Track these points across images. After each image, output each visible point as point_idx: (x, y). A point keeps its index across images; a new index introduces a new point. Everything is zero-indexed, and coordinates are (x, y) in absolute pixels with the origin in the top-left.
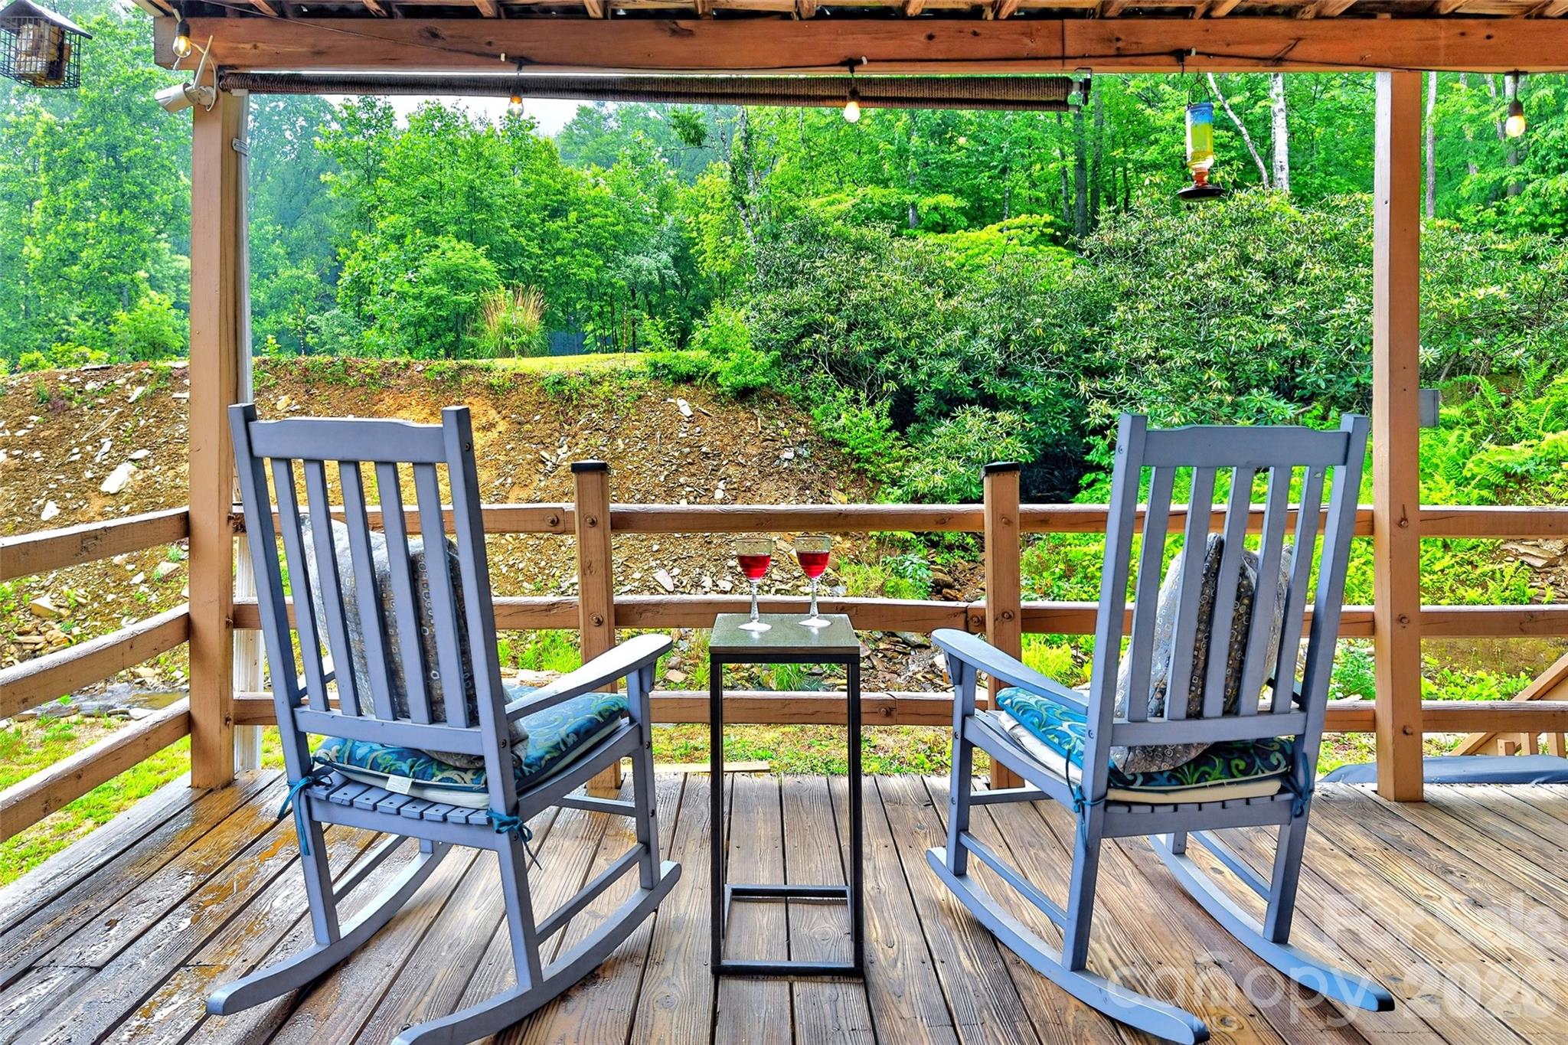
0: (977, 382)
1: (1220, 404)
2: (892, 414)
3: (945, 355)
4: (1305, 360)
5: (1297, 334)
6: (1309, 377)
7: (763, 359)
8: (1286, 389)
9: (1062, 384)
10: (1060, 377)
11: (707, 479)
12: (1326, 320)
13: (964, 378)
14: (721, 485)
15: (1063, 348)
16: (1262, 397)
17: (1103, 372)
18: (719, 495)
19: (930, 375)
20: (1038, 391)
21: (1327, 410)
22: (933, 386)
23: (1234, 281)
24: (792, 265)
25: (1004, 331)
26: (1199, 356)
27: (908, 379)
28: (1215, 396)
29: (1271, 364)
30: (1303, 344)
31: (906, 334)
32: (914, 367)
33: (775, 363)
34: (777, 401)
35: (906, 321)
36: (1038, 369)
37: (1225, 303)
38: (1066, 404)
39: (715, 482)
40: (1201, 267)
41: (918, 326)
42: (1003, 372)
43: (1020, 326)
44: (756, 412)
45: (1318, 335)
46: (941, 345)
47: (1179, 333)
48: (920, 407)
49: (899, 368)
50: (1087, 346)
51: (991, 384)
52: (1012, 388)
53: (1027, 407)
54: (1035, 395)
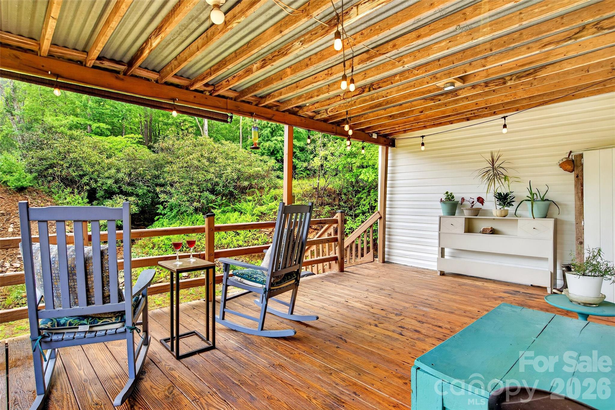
0: (120, 187)
1: (196, 196)
2: (88, 198)
3: (108, 178)
4: (217, 184)
5: (216, 177)
6: (218, 188)
7: (30, 176)
8: (212, 191)
9: (149, 189)
10: (148, 186)
11: (4, 224)
12: (223, 174)
13: (114, 186)
14: (12, 226)
15: (149, 177)
16: (207, 194)
17: (162, 185)
18: (10, 230)
19: (102, 184)
20: (141, 191)
21: (222, 197)
22: (104, 188)
23: (199, 161)
24: (41, 141)
25: (130, 171)
26: (191, 182)
27: (94, 185)
28: (195, 193)
29: (209, 185)
30: (217, 180)
31: (93, 170)
32: (96, 182)
33: (35, 178)
34: (37, 193)
35: (93, 165)
36: (141, 183)
37: (197, 167)
38: (150, 195)
39: (8, 225)
40: (191, 157)
41: (97, 167)
42: (129, 184)
43: (135, 170)
44: (27, 197)
45: (221, 177)
46: (106, 174)
47: (185, 175)
48: (98, 195)
49: (90, 181)
50: (157, 177)
51: (125, 188)
52: (132, 189)
53: (137, 195)
54: (140, 192)
